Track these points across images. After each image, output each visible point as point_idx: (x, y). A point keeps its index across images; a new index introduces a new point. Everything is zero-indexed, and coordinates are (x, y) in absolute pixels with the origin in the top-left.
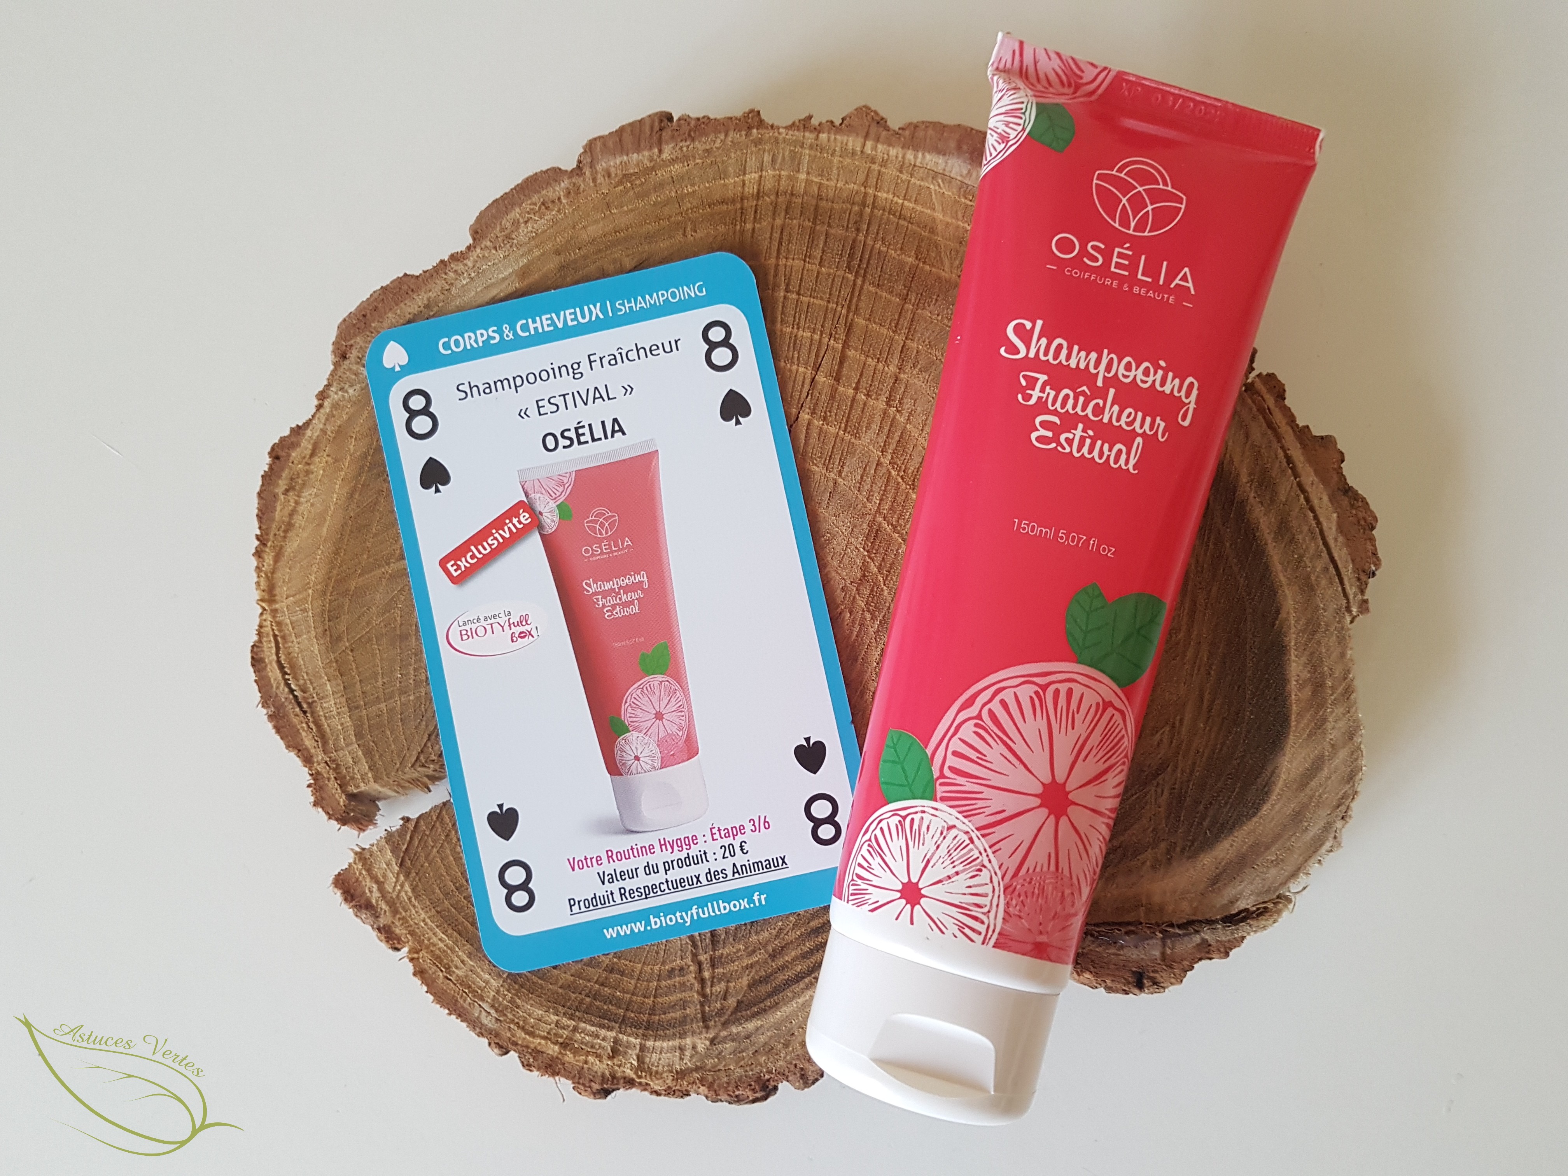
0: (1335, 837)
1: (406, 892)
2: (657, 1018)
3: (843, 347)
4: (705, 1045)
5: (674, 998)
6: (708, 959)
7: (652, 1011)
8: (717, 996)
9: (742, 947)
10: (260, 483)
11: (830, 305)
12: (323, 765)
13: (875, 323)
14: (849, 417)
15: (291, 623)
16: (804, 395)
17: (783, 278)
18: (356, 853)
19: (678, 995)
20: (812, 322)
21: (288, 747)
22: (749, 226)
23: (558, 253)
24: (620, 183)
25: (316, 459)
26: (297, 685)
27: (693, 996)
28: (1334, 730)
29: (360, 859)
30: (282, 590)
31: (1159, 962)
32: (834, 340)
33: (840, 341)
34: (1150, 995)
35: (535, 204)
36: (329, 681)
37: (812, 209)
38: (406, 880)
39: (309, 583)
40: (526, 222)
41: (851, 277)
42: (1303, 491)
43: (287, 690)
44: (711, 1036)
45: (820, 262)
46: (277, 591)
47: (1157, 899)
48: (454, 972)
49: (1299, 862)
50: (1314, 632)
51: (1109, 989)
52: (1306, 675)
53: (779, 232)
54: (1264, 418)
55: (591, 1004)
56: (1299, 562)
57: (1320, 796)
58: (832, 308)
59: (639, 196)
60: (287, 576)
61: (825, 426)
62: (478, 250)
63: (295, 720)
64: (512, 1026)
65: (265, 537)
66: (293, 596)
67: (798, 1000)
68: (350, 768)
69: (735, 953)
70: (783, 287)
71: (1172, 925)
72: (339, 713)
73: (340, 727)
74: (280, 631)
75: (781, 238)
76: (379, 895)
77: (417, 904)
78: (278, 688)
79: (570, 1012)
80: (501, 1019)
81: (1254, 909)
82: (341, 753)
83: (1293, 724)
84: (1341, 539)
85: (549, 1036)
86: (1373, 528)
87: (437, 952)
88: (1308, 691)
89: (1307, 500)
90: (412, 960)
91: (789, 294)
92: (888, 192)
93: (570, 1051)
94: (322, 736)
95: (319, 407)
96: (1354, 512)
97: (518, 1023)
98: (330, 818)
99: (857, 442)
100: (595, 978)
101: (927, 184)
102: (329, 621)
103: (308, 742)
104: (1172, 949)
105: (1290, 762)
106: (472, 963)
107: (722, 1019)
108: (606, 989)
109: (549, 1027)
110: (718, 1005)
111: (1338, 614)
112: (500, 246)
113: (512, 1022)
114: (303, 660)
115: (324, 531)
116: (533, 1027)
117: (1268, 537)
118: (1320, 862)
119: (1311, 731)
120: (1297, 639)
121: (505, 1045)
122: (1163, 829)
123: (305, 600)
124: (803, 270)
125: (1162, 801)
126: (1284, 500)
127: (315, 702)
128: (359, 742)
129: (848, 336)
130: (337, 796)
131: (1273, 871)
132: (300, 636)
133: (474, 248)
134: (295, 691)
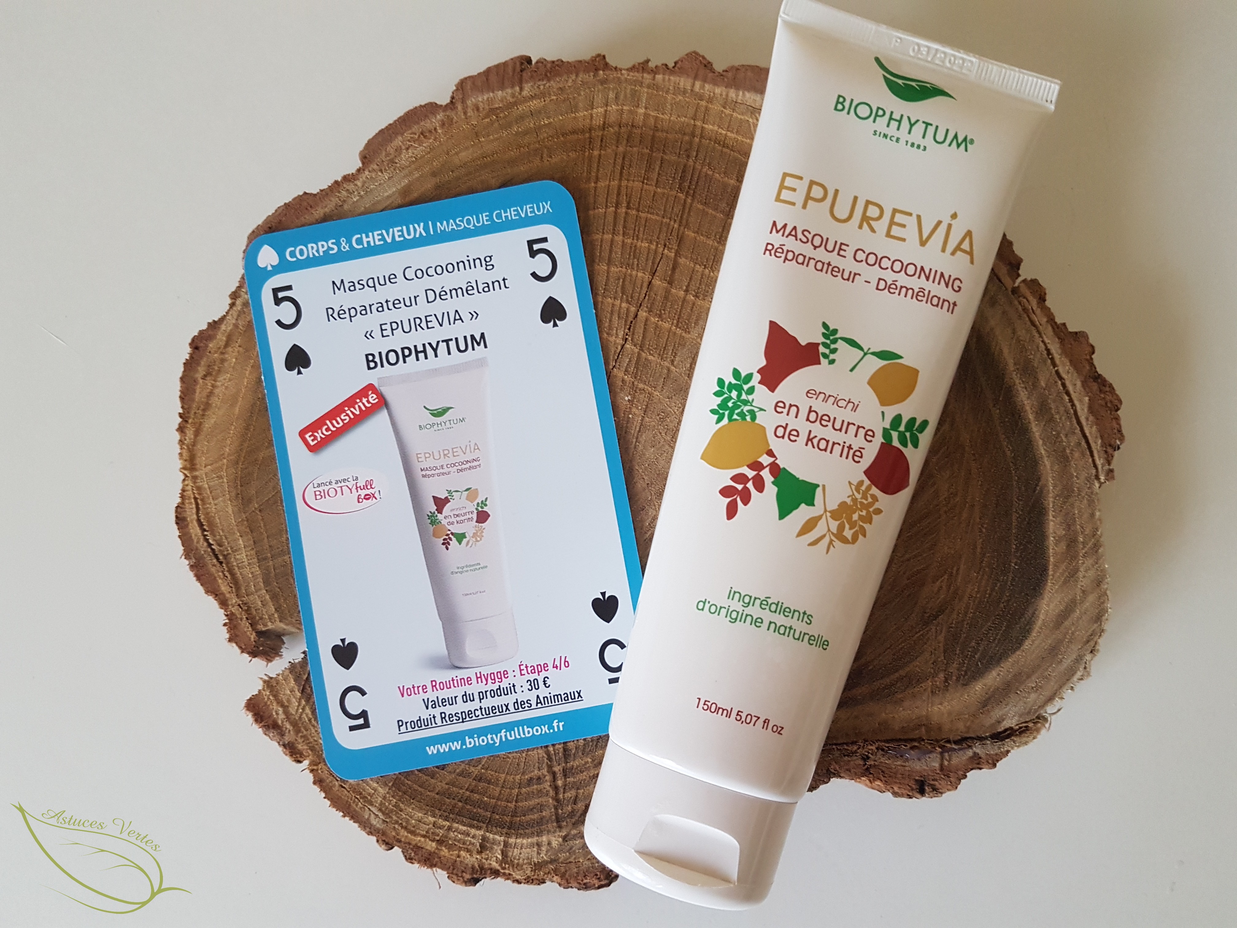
0: (1085, 668)
1: (307, 716)
2: (518, 819)
3: (676, 255)
4: (558, 842)
5: (532, 803)
6: (562, 770)
7: (514, 814)
8: (568, 801)
9: (590, 760)
10: (182, 369)
11: (665, 220)
12: (236, 607)
13: (702, 235)
14: (680, 315)
15: (209, 488)
16: (642, 296)
17: (625, 197)
18: (265, 682)
19: (536, 800)
20: (649, 235)
21: (207, 591)
22: (596, 153)
23: (434, 174)
24: (487, 116)
25: (230, 349)
26: (214, 540)
27: (548, 801)
28: (1085, 577)
29: (268, 686)
30: (201, 460)
31: (938, 772)
32: (668, 250)
34: (930, 799)
35: (415, 134)
36: (241, 536)
37: (650, 137)
38: (307, 704)
39: (223, 454)
40: (407, 149)
41: (682, 196)
42: (1061, 378)
43: (205, 544)
44: (564, 834)
45: (657, 184)
46: (197, 461)
47: (935, 719)
49: (1055, 688)
50: (1068, 497)
51: (895, 794)
52: (1061, 532)
53: (621, 159)
54: (1028, 316)
55: (463, 808)
56: (1057, 438)
57: (1073, 633)
58: (666, 223)
59: (502, 127)
60: (206, 448)
61: (660, 322)
62: (367, 173)
63: (213, 570)
64: (396, 826)
65: (187, 415)
66: (210, 465)
68: (259, 609)
69: (584, 765)
70: (625, 205)
71: (949, 741)
72: (249, 564)
73: (250, 576)
74: (200, 494)
75: (623, 163)
76: (285, 717)
77: (316, 725)
78: (198, 542)
79: (445, 814)
80: (387, 820)
81: (1017, 727)
82: (251, 597)
83: (1051, 573)
84: (1091, 418)
85: (428, 835)
86: (1118, 409)
88: (1063, 546)
89: (1064, 385)
90: (312, 771)
91: (630, 211)
92: (713, 125)
93: (445, 846)
94: (235, 583)
95: (232, 305)
96: (1102, 396)
97: (401, 824)
98: (242, 652)
99: (687, 336)
100: (466, 786)
101: (747, 118)
102: (241, 486)
103: (224, 588)
104: (949, 761)
105: (1048, 605)
107: (573, 820)
108: (475, 795)
109: (428, 827)
110: (570, 808)
111: (1088, 481)
112: (385, 169)
113: (397, 822)
114: (219, 518)
115: (237, 410)
116: (414, 827)
117: (1031, 417)
118: (1072, 688)
119: (1065, 579)
120: (1054, 502)
121: (390, 842)
122: (942, 661)
123: (220, 468)
124: (642, 190)
125: (941, 638)
126: (1044, 385)
127: (229, 554)
128: (267, 588)
129: (680, 245)
130: (248, 633)
131: (1033, 696)
132: (217, 498)
133: (363, 170)
134: (212, 545)
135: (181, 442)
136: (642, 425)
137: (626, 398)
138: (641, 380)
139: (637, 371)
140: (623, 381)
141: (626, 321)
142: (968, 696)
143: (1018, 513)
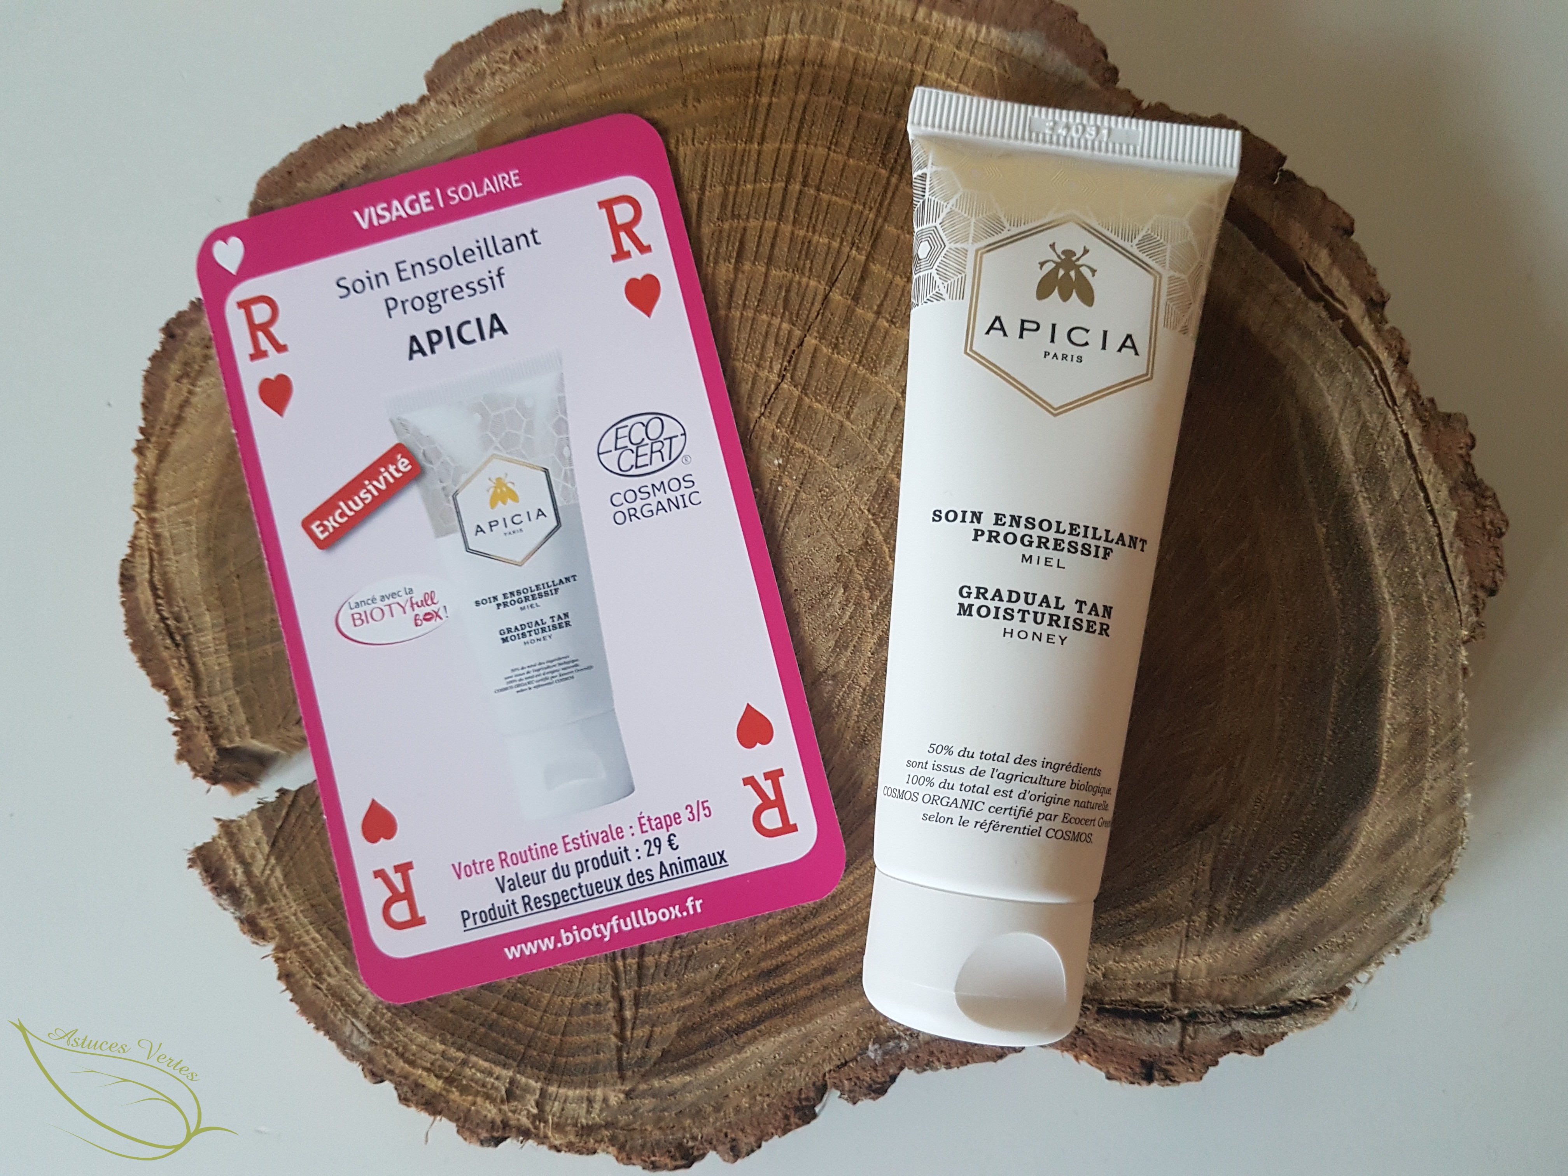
0: (1420, 923)
1: (277, 879)
2: (564, 1060)
3: (867, 259)
4: (619, 1098)
5: (585, 1039)
6: (632, 996)
7: (559, 1051)
8: (638, 1041)
9: (674, 986)
10: (149, 365)
11: (856, 207)
12: (193, 711)
13: (908, 233)
14: (865, 348)
15: (171, 537)
16: (814, 314)
17: (801, 168)
18: (222, 825)
19: (592, 1036)
20: (832, 226)
21: (153, 685)
22: (765, 100)
23: (528, 114)
24: (612, 35)
26: (170, 612)
27: (610, 1038)
28: (1433, 789)
29: (226, 833)
30: (163, 496)
32: (856, 250)
33: (864, 252)
34: (1159, 1088)
35: (506, 52)
36: (208, 610)
37: (845, 84)
38: (277, 863)
39: (194, 491)
40: (493, 75)
41: (884, 173)
42: (1424, 489)
43: (157, 616)
44: (627, 1089)
45: (849, 152)
46: (158, 497)
47: (1188, 977)
48: (325, 980)
50: (1418, 667)
51: (1110, 1076)
52: (1402, 717)
53: (800, 111)
55: (485, 1035)
56: (1409, 577)
57: (1406, 870)
58: (858, 210)
59: (633, 53)
60: (171, 480)
61: (836, 355)
62: (432, 103)
63: (165, 654)
64: (389, 1051)
65: (149, 430)
66: (175, 504)
67: (738, 1057)
68: (224, 717)
69: (665, 992)
70: (800, 178)
72: (216, 651)
73: (217, 668)
74: (157, 544)
75: (803, 118)
76: (245, 879)
77: (288, 894)
78: (148, 612)
79: (460, 1041)
80: (378, 1042)
81: (1310, 1001)
82: (214, 699)
83: (1382, 777)
84: (1459, 543)
85: (433, 1068)
86: (1501, 534)
87: (308, 954)
88: (1403, 740)
89: (1427, 499)
90: (277, 960)
91: (806, 188)
93: (456, 1088)
94: (195, 677)
96: (1479, 512)
97: (396, 1049)
98: (196, 776)
99: (873, 379)
100: (493, 1005)
101: (989, 66)
102: (216, 538)
103: (179, 681)
104: (1194, 1038)
105: (1373, 825)
106: (347, 971)
107: (643, 1070)
108: (505, 1019)
109: (433, 1057)
110: (639, 1053)
111: (1451, 645)
112: (460, 102)
113: (390, 1046)
114: (180, 582)
116: (414, 1055)
117: (1374, 543)
118: (1398, 952)
119: (1403, 788)
120: (1395, 673)
121: (380, 1072)
122: (1206, 892)
123: (189, 511)
124: (827, 159)
125: (1208, 858)
126: (1397, 498)
127: (190, 634)
128: (238, 689)
129: (874, 246)
130: (207, 749)
131: (1338, 957)
132: (181, 553)
133: (429, 100)
134: (167, 619)
135: (139, 468)
136: (795, 502)
137: (776, 462)
138: (799, 438)
139: (795, 424)
140: (773, 436)
141: (785, 350)
142: (1240, 947)
143: (1342, 684)
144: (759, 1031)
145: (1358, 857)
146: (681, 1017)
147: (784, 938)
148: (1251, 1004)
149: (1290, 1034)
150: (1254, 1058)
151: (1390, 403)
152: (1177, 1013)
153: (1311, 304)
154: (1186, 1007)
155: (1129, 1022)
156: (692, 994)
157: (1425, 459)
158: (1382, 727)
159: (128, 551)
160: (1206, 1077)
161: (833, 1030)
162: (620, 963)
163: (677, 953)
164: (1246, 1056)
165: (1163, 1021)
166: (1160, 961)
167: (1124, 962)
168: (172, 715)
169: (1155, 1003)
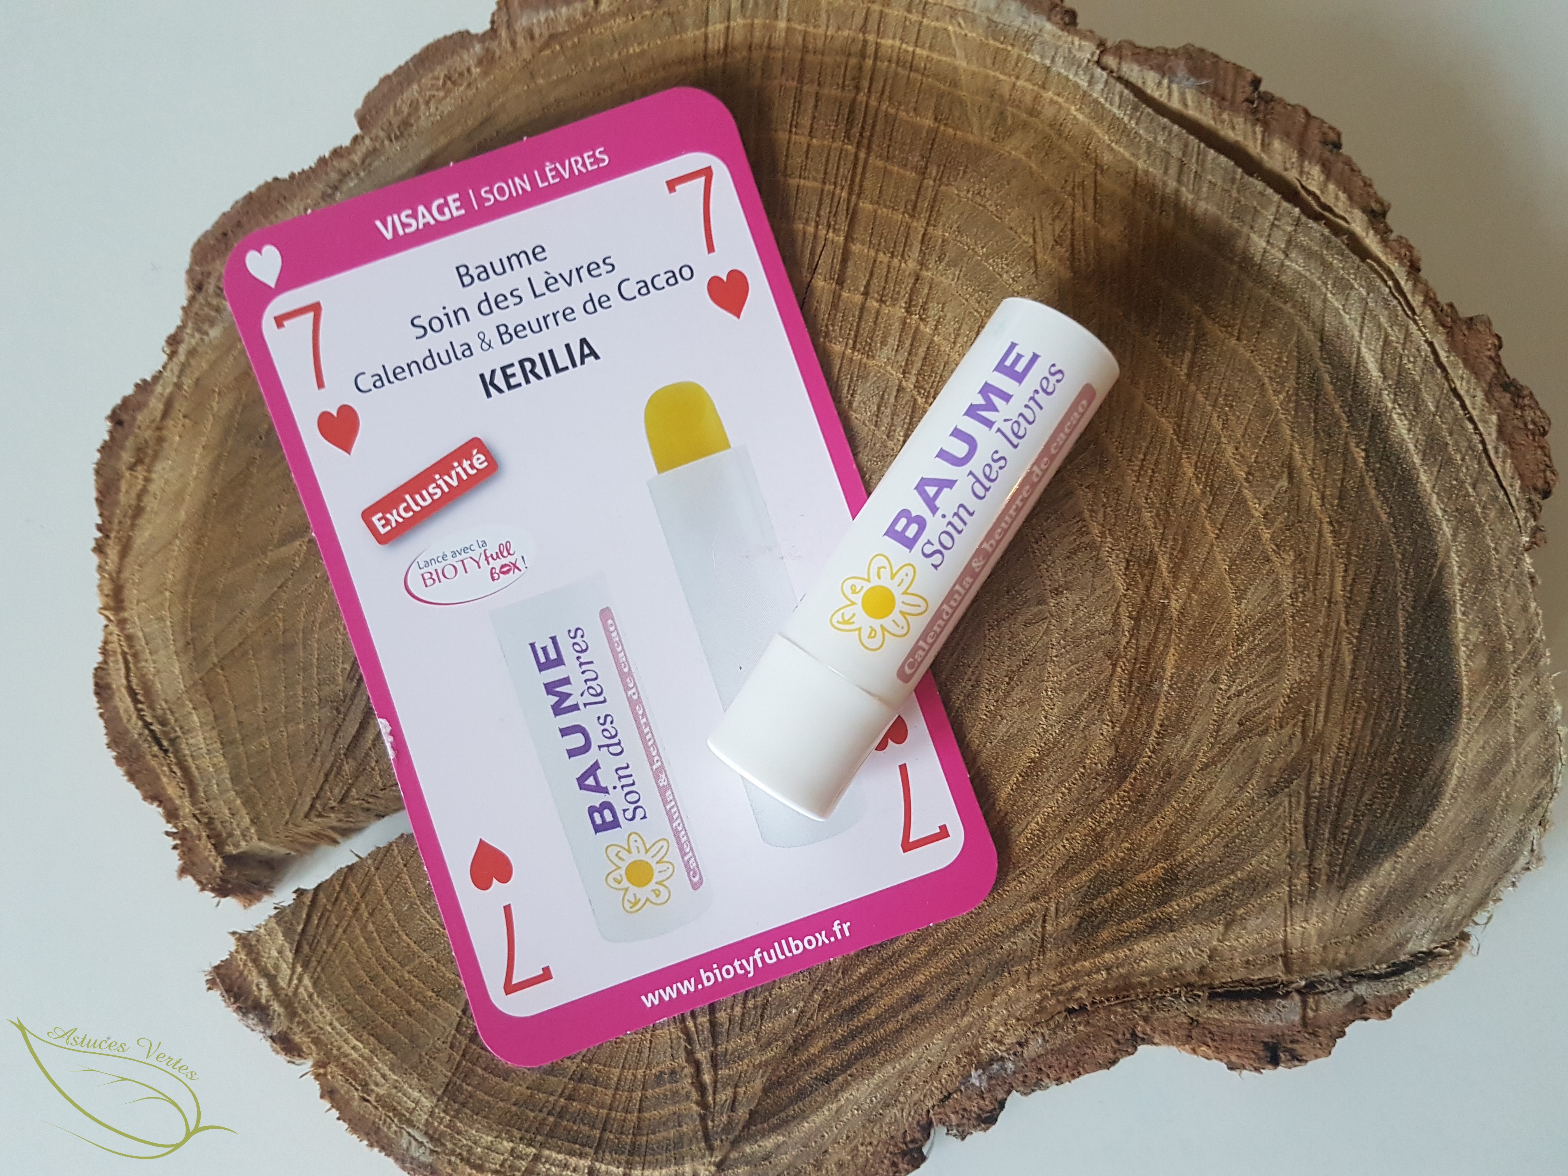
0: (1532, 851)
1: (306, 988)
2: (645, 1138)
3: (846, 240)
4: (710, 1171)
5: (664, 1112)
6: (709, 1057)
7: (638, 1130)
8: (722, 1106)
9: (752, 1039)
10: (98, 456)
11: (826, 187)
12: (192, 820)
13: (885, 206)
14: (857, 332)
15: (144, 637)
18: (239, 938)
19: (671, 1107)
20: (804, 211)
21: (145, 798)
24: (547, 45)
25: (170, 423)
26: (154, 717)
27: (690, 1108)
28: (1520, 707)
29: (244, 946)
30: (131, 594)
31: (1299, 1029)
32: (834, 232)
33: (842, 233)
34: (1288, 1071)
35: (438, 78)
36: (194, 709)
37: (797, 64)
38: (304, 971)
39: (165, 583)
40: (427, 103)
41: (851, 148)
42: (1459, 397)
43: (140, 723)
44: (717, 1160)
45: (811, 132)
46: (126, 595)
47: (1298, 945)
48: (372, 1091)
49: (1487, 886)
50: (1483, 582)
51: (1233, 1066)
52: (1476, 637)
55: (555, 1125)
56: (1459, 490)
57: (1508, 796)
58: (829, 190)
59: (571, 61)
60: (137, 575)
62: (367, 141)
63: (154, 763)
64: (453, 1157)
65: (107, 526)
66: (145, 601)
67: (832, 1106)
68: (226, 822)
69: (743, 1048)
72: (209, 751)
73: (211, 769)
74: (131, 647)
76: (271, 993)
77: (320, 1003)
78: (129, 721)
79: (528, 1136)
80: (439, 1150)
82: (213, 804)
83: (1466, 702)
84: (1503, 448)
85: (503, 1169)
86: (1545, 433)
87: (350, 1064)
88: (1482, 659)
89: (1464, 407)
90: (318, 1077)
92: (893, 38)
94: (189, 783)
95: (172, 355)
96: (1519, 412)
97: (460, 1153)
98: (203, 889)
99: (871, 362)
100: (559, 1090)
101: (943, 25)
102: (193, 630)
103: (172, 790)
104: (1316, 1011)
105: (1465, 754)
106: (395, 1077)
107: (731, 1137)
108: (575, 1104)
109: (502, 1156)
110: (725, 1118)
111: (1514, 554)
112: (395, 136)
113: (453, 1151)
114: (161, 683)
115: (182, 515)
116: (480, 1157)
117: (1417, 460)
118: (1513, 884)
119: (1489, 711)
120: (1461, 591)
122: (1303, 852)
123: (161, 606)
125: (1299, 815)
126: (1433, 409)
127: (178, 737)
128: (237, 789)
129: (851, 225)
130: (211, 859)
131: (1452, 900)
132: (156, 652)
133: (363, 138)
134: (151, 724)
135: (101, 568)
142: (1348, 906)
143: (1407, 611)
144: (850, 1075)
145: (1455, 791)
146: (765, 1072)
147: (862, 970)
148: (1370, 965)
149: (1416, 990)
150: (1382, 1022)
151: (1409, 313)
152: (1294, 985)
153: (1311, 223)
154: (1301, 979)
155: (1244, 1003)
156: (773, 1046)
157: (1455, 366)
158: (1458, 649)
159: (100, 658)
160: (1334, 1051)
161: (929, 1061)
162: (690, 1024)
163: (750, 1004)
164: (1373, 1022)
165: (1279, 996)
166: (1266, 932)
167: (1229, 940)
168: (170, 828)
169: (1268, 978)
